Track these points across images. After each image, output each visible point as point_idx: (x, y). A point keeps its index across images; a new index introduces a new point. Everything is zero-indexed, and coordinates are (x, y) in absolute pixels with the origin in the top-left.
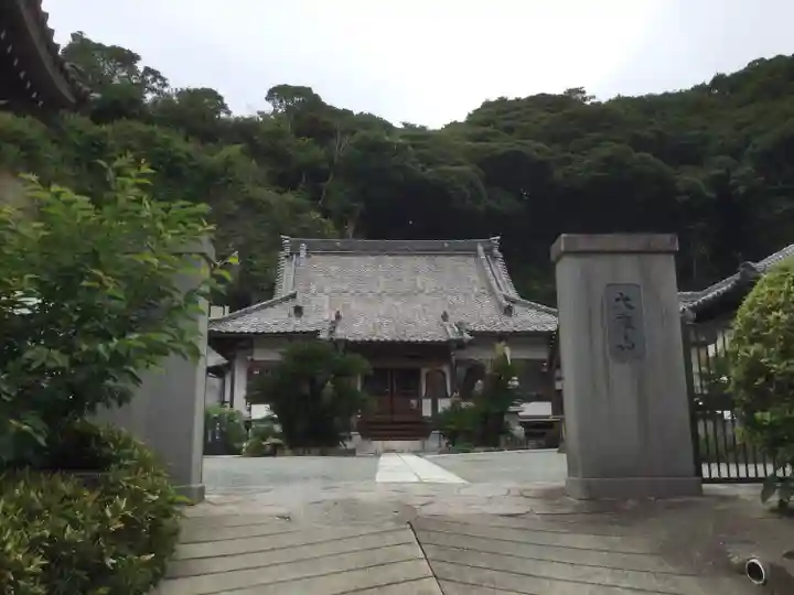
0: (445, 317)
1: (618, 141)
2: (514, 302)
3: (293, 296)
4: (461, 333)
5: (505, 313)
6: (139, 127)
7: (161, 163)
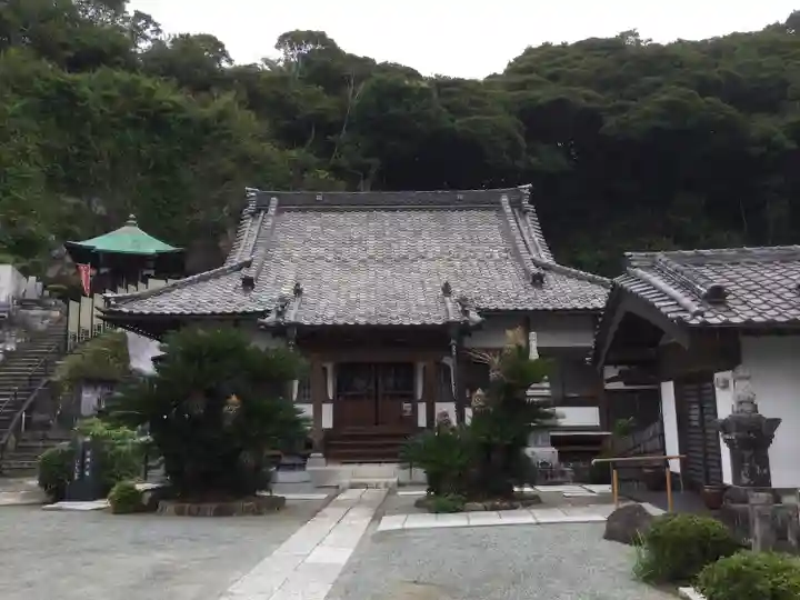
0: (447, 290)
1: (681, 84)
2: (547, 268)
3: (248, 265)
4: (466, 313)
5: (534, 284)
6: (122, 76)
7: (142, 114)
